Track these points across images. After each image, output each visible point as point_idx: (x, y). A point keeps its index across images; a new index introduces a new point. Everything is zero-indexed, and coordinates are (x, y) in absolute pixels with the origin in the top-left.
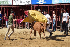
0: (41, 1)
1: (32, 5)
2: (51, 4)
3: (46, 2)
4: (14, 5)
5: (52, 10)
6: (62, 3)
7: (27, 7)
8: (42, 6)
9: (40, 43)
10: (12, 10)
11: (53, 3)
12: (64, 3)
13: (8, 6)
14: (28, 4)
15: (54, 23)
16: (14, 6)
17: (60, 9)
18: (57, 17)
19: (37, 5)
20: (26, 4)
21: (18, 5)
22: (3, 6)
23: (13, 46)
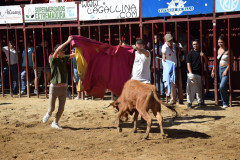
0: (176, 4)
1: (144, 20)
2: (211, 15)
4: (81, 22)
5: (214, 35)
7: (128, 25)
8: (178, 23)
11: (218, 10)
13: (64, 26)
14: (129, 16)
15: (223, 80)
16: (83, 25)
18: (230, 60)
19: (162, 18)
20: (124, 16)
22: (46, 27)
23: (81, 157)
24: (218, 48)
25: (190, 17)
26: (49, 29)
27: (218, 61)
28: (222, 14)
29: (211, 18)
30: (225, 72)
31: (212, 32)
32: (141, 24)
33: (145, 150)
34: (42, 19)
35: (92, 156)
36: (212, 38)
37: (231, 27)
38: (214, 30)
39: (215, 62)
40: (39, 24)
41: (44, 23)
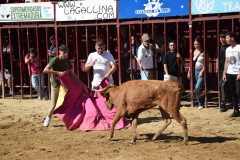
1: (121, 21)
2: (187, 17)
3: (169, 10)
4: (58, 23)
5: (190, 37)
6: (225, 11)
7: (105, 26)
8: (155, 24)
9: (148, 151)
10: (54, 38)
11: (194, 12)
12: (230, 11)
13: (40, 26)
14: (106, 17)
15: (199, 81)
16: (60, 26)
17: (216, 34)
18: (206, 62)
19: (139, 19)
20: (101, 17)
21: (73, 19)
22: (23, 27)
23: (57, 158)
24: (194, 49)
25: (167, 18)
26: (25, 29)
27: (194, 63)
28: (197, 16)
29: (187, 20)
30: (201, 74)
31: (188, 34)
32: (118, 25)
33: (122, 151)
34: (17, 19)
35: (68, 158)
36: (188, 39)
37: (207, 29)
38: (190, 32)
39: (191, 64)
40: (15, 24)
41: (20, 23)
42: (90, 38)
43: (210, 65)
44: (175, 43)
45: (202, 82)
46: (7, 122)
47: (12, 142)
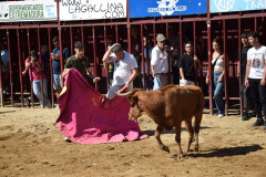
0: (167, 3)
1: (132, 20)
2: (205, 15)
3: (185, 8)
4: (62, 22)
5: (208, 37)
7: (114, 26)
8: (169, 24)
9: (163, 164)
10: (57, 40)
11: (212, 10)
12: (253, 9)
13: (42, 26)
14: (115, 16)
15: (218, 86)
16: (64, 26)
17: (237, 34)
18: (226, 65)
19: (152, 18)
20: (109, 16)
21: (78, 18)
22: (22, 27)
23: (61, 172)
24: (212, 51)
25: (183, 17)
26: (25, 30)
27: (213, 66)
28: (217, 14)
29: (205, 19)
30: (220, 78)
31: (206, 35)
32: (128, 24)
33: (133, 165)
34: (16, 18)
35: (74, 172)
36: (206, 40)
37: (227, 29)
38: (208, 32)
39: (209, 67)
40: (14, 24)
41: (19, 24)
42: (97, 39)
43: (231, 69)
44: (192, 44)
45: (222, 88)
46: (6, 132)
47: (11, 155)
